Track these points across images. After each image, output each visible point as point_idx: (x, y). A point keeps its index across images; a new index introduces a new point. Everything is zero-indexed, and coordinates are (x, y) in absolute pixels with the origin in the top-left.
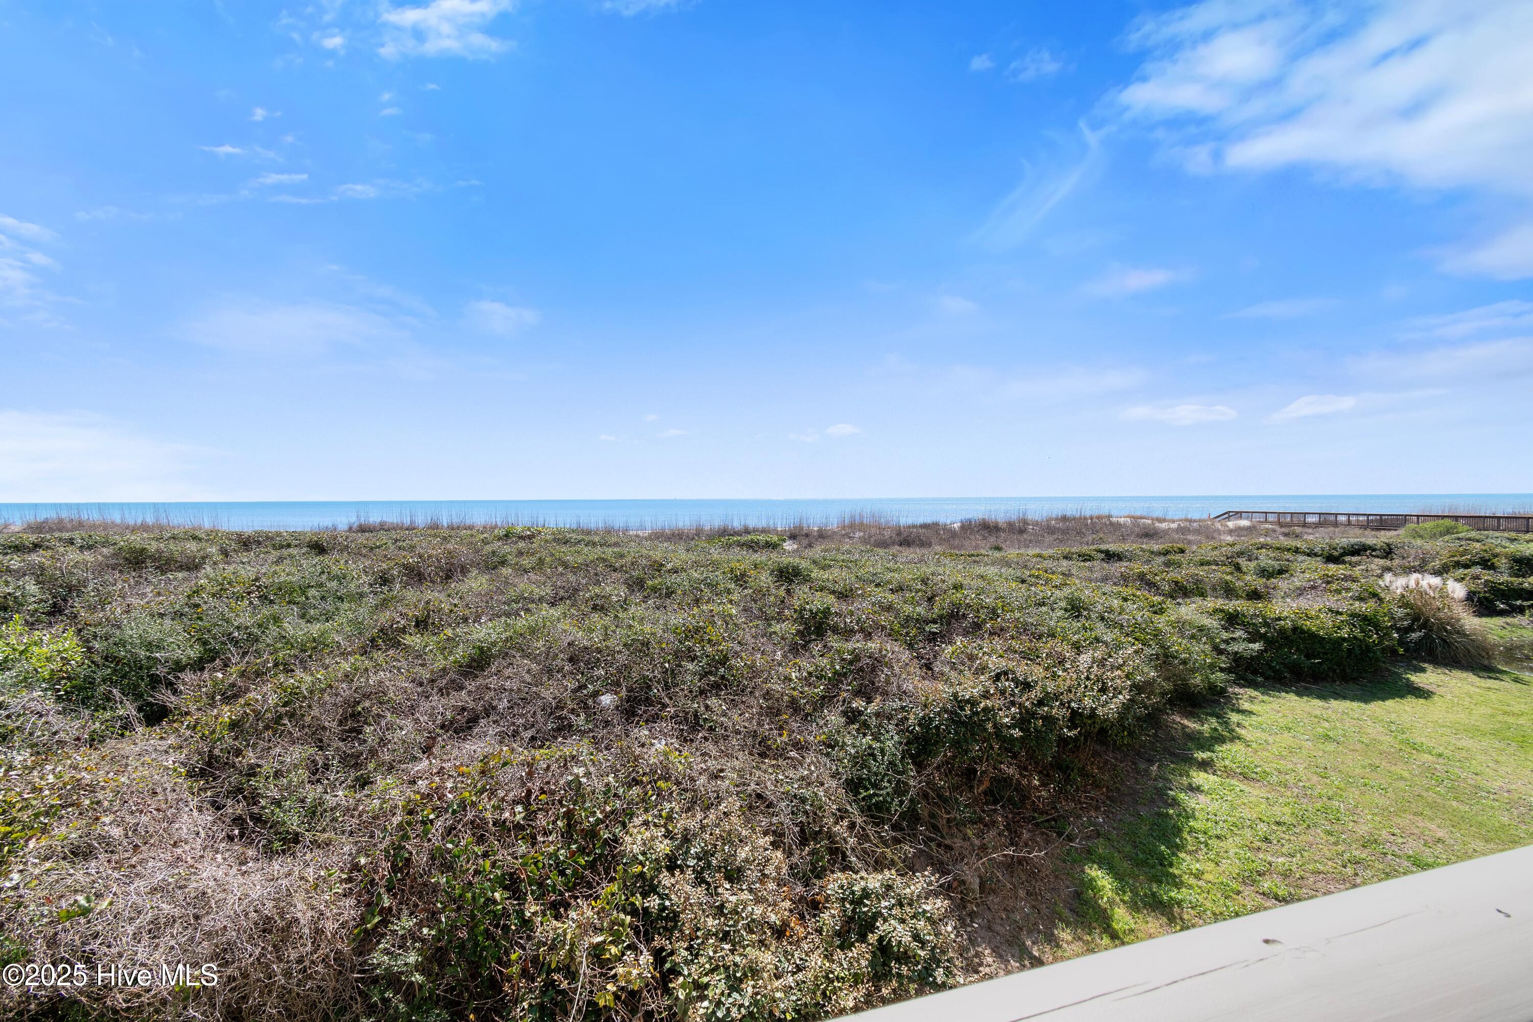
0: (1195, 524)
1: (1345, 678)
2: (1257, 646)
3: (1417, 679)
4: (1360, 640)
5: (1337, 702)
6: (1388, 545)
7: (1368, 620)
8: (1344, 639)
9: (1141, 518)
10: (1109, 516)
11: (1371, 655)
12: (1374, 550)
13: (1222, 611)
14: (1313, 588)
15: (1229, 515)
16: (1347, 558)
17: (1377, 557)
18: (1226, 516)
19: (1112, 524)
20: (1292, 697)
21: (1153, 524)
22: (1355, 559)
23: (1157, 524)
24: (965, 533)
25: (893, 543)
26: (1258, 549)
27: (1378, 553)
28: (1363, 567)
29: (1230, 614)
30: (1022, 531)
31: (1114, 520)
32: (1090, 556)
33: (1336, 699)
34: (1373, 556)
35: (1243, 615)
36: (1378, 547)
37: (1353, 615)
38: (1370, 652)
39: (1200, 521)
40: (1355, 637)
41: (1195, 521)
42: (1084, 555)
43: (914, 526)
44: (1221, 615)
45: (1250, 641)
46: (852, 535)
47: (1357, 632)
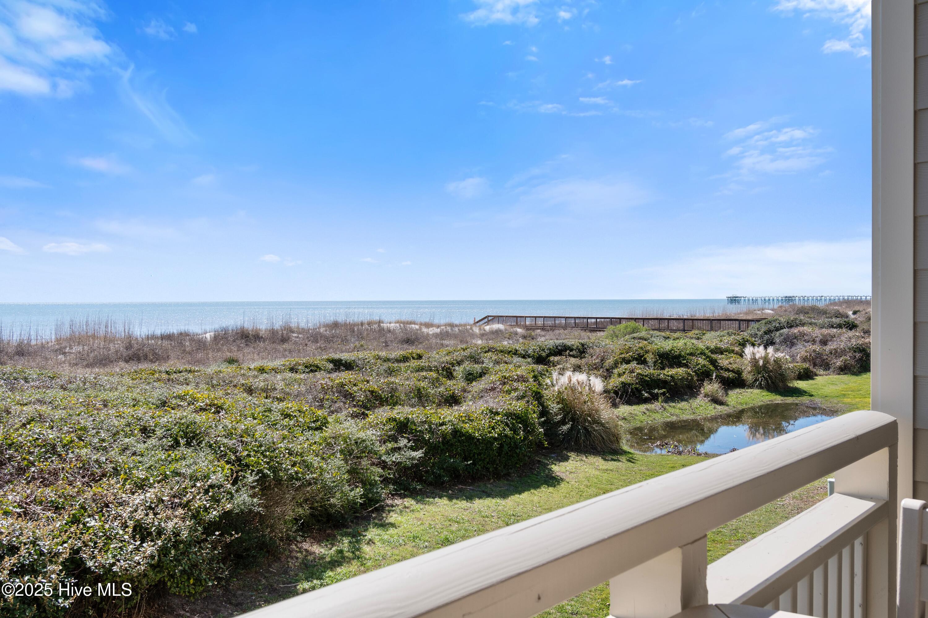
0: (456, 329)
1: (498, 476)
2: (418, 454)
3: (558, 469)
4: (510, 438)
5: (481, 501)
6: (583, 345)
7: (520, 418)
8: (495, 439)
9: (411, 323)
10: (380, 322)
11: (518, 451)
12: (571, 350)
13: (395, 420)
14: (493, 389)
15: (489, 319)
16: (552, 358)
17: (574, 356)
18: (486, 320)
19: (381, 330)
20: (444, 501)
21: (420, 329)
22: (556, 359)
23: (425, 330)
24: (217, 344)
25: (118, 360)
26: (486, 352)
27: (574, 353)
28: (561, 366)
29: (401, 422)
30: (284, 340)
31: (385, 325)
32: (317, 367)
33: (480, 498)
34: (570, 356)
35: (413, 423)
36: (574, 347)
37: (509, 415)
38: (517, 448)
39: (460, 325)
40: (506, 436)
41: (456, 326)
42: (311, 365)
43: (153, 337)
44: (393, 424)
45: (413, 449)
46: (67, 350)
47: (508, 432)
